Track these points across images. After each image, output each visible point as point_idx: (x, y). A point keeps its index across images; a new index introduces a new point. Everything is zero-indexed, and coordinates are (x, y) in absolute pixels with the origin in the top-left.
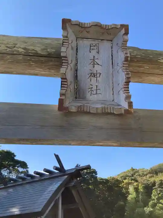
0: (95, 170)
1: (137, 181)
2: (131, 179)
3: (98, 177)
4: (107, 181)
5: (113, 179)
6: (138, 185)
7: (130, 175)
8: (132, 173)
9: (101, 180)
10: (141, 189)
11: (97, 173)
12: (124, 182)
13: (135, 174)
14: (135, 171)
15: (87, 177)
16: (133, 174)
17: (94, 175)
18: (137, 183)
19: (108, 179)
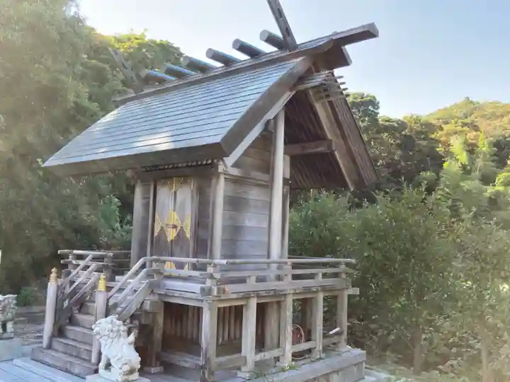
0: (374, 97)
1: (476, 128)
2: (462, 123)
3: (380, 114)
4: (402, 125)
5: (417, 120)
6: (476, 138)
7: (459, 114)
8: (465, 110)
9: (387, 121)
10: (484, 147)
11: (380, 105)
12: (442, 129)
13: (472, 114)
14: (473, 106)
16: (468, 114)
17: (372, 109)
18: (475, 133)
19: (406, 121)
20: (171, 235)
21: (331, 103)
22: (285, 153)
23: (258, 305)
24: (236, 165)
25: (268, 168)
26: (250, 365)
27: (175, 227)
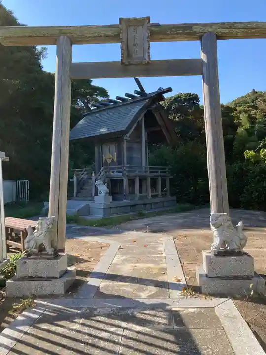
0: (197, 95)
1: (256, 108)
2: (248, 106)
3: (201, 105)
6: (256, 114)
7: (249, 100)
8: (253, 97)
11: (200, 99)
12: (237, 110)
13: (256, 99)
14: (256, 95)
15: (185, 105)
17: (196, 102)
18: (255, 111)
20: (109, 161)
21: (160, 114)
22: (145, 131)
23: (140, 180)
24: (129, 137)
25: (140, 137)
26: (138, 196)
27: (110, 158)
